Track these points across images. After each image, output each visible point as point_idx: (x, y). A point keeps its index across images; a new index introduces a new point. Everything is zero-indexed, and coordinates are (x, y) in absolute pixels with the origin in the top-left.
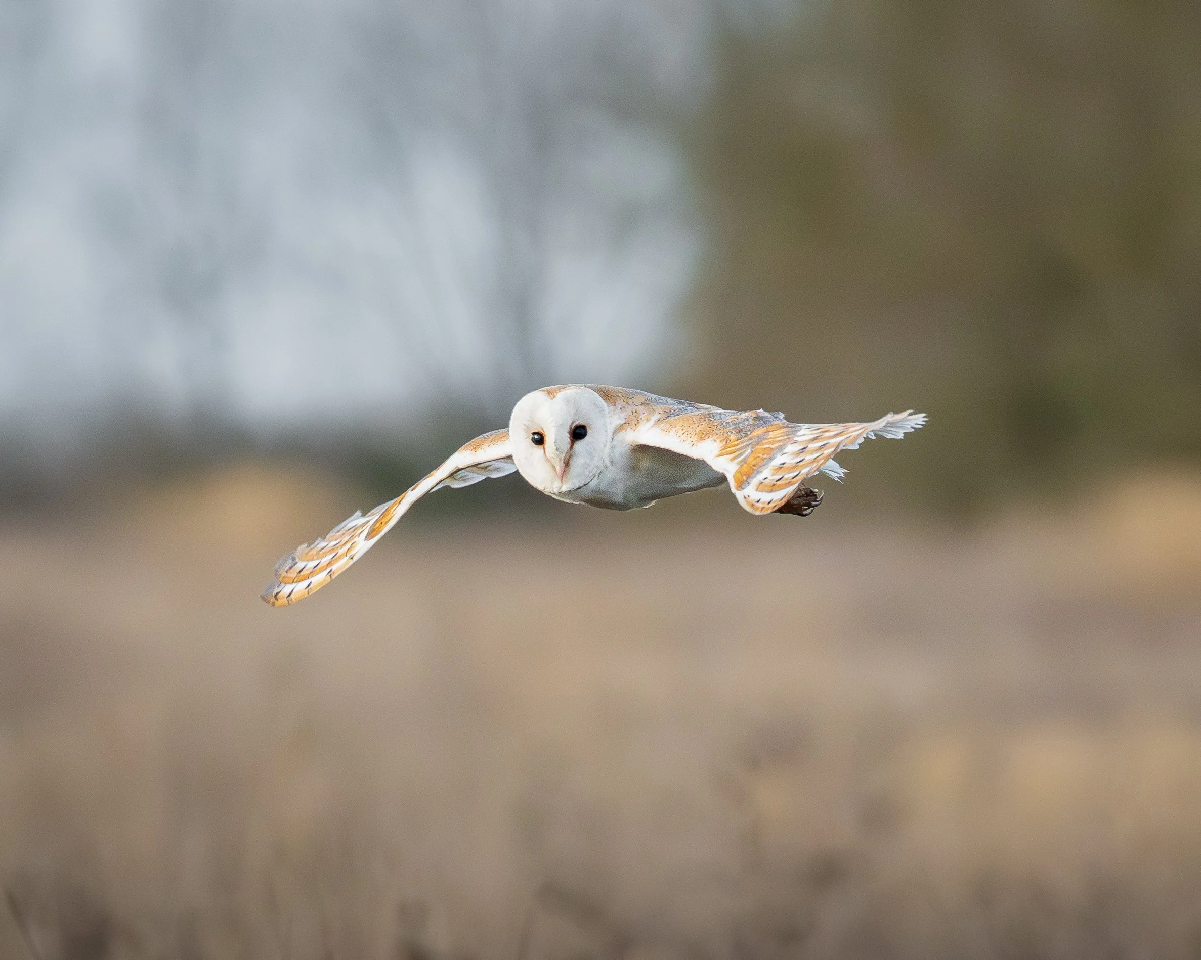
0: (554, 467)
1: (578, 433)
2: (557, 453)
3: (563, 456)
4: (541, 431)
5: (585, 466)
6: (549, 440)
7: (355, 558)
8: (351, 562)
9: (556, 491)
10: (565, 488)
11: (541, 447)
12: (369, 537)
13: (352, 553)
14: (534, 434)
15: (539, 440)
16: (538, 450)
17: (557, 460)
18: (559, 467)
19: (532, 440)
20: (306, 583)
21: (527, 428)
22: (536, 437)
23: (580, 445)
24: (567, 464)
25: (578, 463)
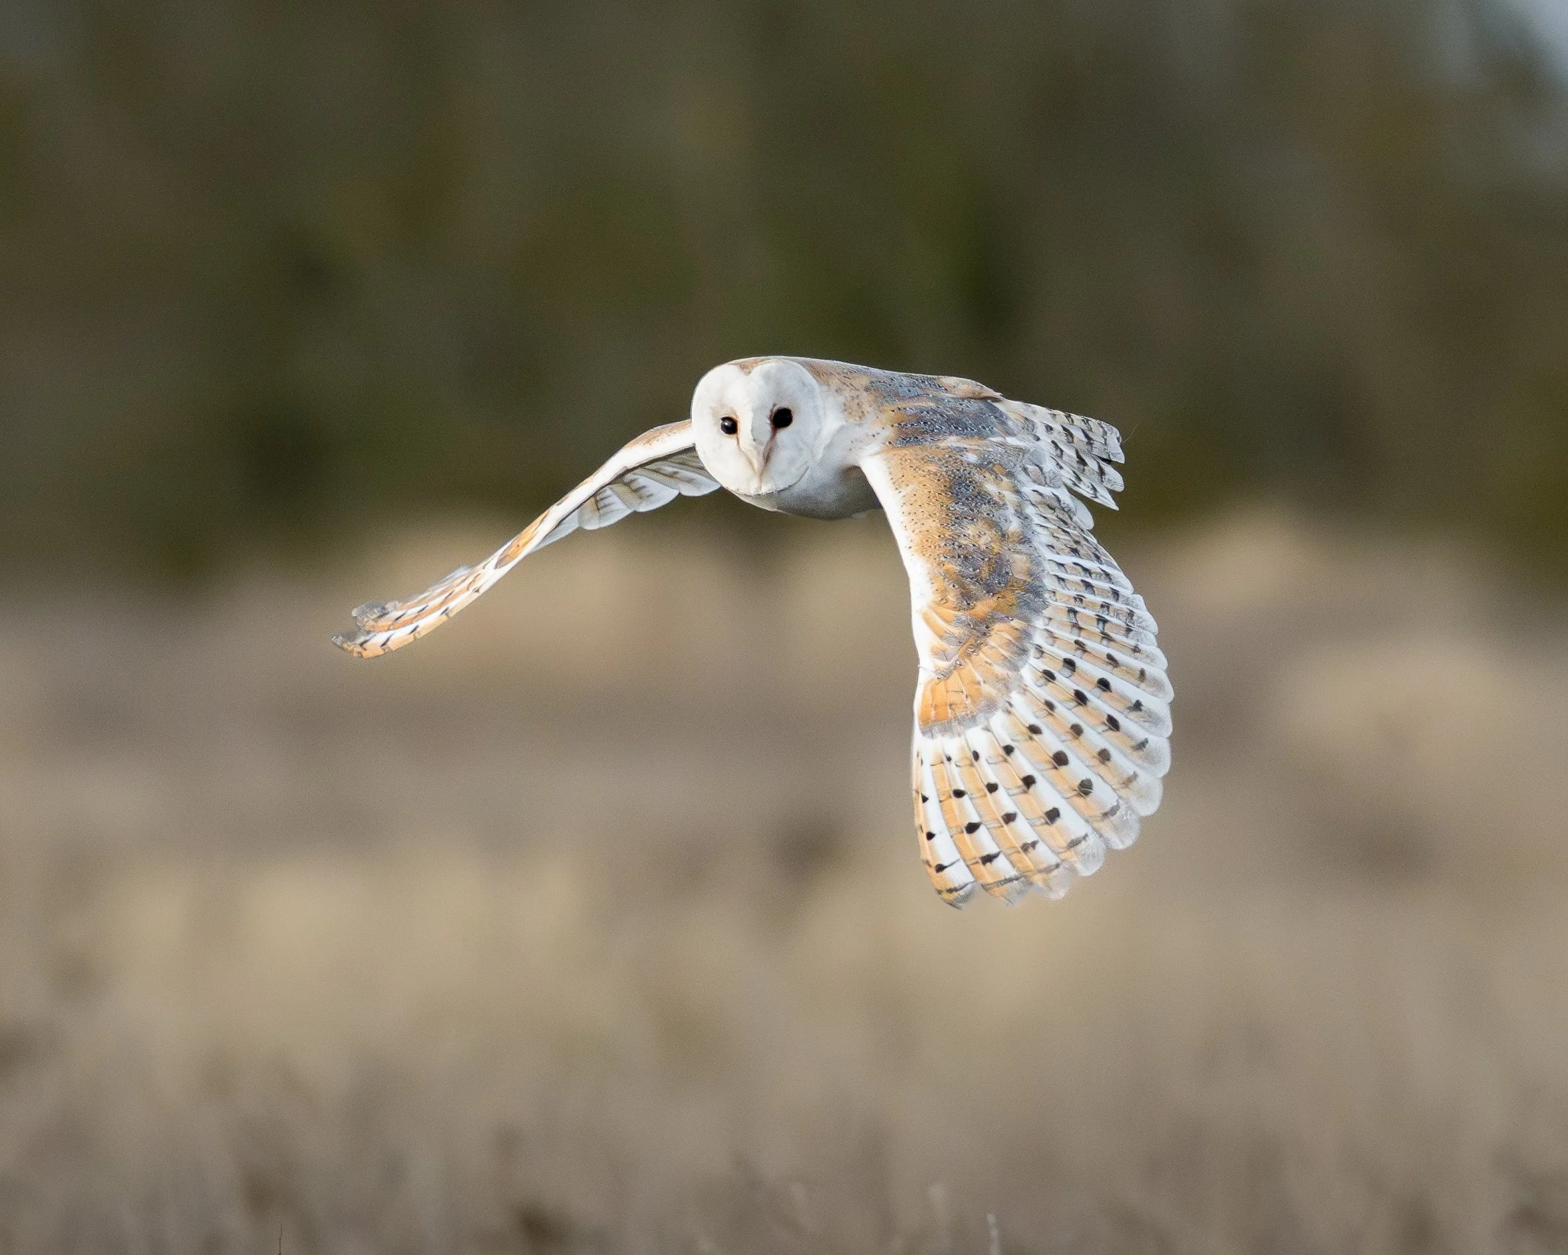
0: (751, 463)
1: (781, 419)
2: (754, 443)
3: (762, 448)
4: (733, 416)
5: (792, 462)
6: (744, 427)
7: (482, 591)
8: (477, 595)
9: (753, 492)
10: (765, 489)
11: (734, 436)
12: (499, 565)
13: (477, 585)
14: (724, 419)
15: (731, 427)
16: (730, 440)
17: (755, 452)
18: (757, 462)
19: (722, 426)
20: (411, 627)
21: (714, 413)
22: (726, 424)
23: (784, 434)
24: (767, 458)
25: (782, 457)
